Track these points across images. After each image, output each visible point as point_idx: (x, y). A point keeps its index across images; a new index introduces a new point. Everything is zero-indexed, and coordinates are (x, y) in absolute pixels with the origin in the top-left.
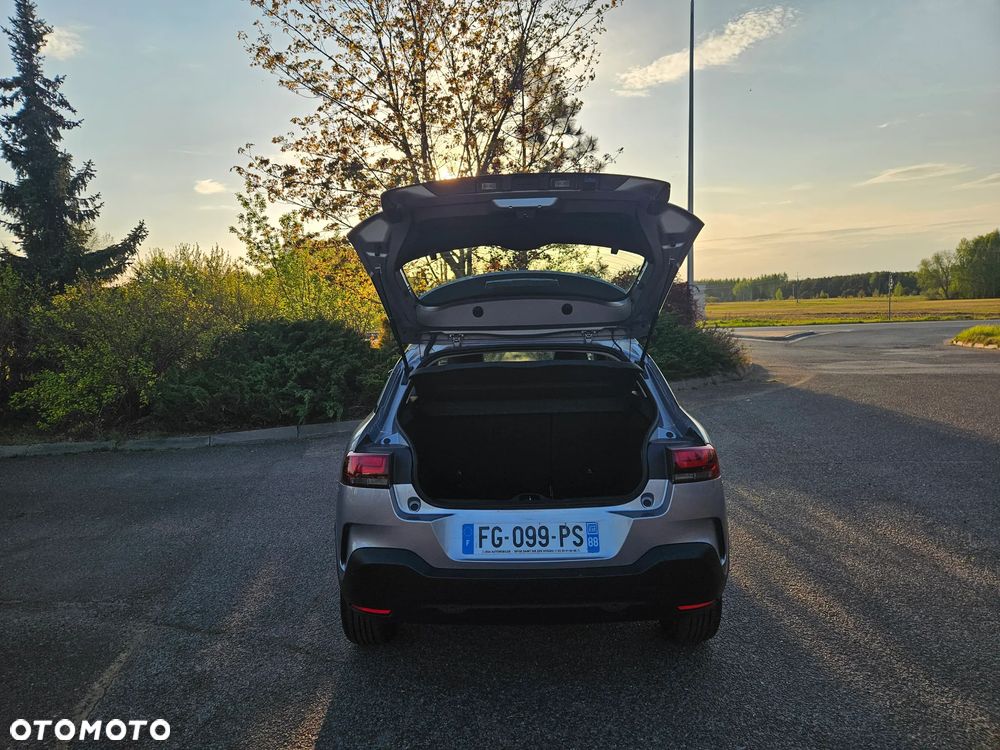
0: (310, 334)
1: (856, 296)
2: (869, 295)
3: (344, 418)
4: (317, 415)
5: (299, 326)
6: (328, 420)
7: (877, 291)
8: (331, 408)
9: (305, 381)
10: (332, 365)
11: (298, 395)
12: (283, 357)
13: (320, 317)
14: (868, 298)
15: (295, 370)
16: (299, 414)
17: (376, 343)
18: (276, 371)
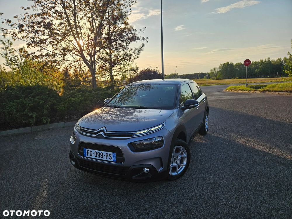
0: (34, 91)
1: (195, 79)
2: (198, 79)
3: (51, 123)
4: (39, 122)
5: (29, 88)
6: (44, 124)
7: (200, 78)
8: (45, 119)
9: (33, 109)
10: (44, 103)
11: (30, 115)
12: (23, 100)
13: (38, 84)
14: (198, 80)
15: (28, 105)
16: (32, 122)
17: (60, 94)
18: (20, 106)
